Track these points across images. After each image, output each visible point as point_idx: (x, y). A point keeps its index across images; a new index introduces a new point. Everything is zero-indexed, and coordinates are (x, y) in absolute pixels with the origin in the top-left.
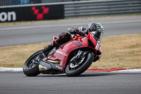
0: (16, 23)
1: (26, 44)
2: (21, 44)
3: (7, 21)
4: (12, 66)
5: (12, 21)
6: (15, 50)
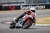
0: (45, 9)
1: (48, 17)
2: (47, 17)
3: (42, 9)
4: (43, 24)
5: (44, 9)
6: (44, 19)
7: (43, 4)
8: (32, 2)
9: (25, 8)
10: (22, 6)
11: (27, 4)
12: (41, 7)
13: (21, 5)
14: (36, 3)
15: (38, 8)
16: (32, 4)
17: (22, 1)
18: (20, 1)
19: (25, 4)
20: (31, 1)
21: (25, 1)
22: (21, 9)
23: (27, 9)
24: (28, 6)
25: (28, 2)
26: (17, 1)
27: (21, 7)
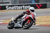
3: (27, 9)
7: (28, 4)
8: (18, 2)
9: (10, 8)
10: (8, 6)
11: (13, 4)
12: (26, 7)
13: (6, 5)
14: (21, 3)
15: (24, 8)
16: (17, 4)
17: (8, 1)
18: (6, 1)
19: (10, 4)
20: (16, 1)
21: (10, 1)
22: (6, 9)
23: (12, 9)
24: (14, 6)
25: (13, 2)
26: (3, 1)
27: (6, 7)
